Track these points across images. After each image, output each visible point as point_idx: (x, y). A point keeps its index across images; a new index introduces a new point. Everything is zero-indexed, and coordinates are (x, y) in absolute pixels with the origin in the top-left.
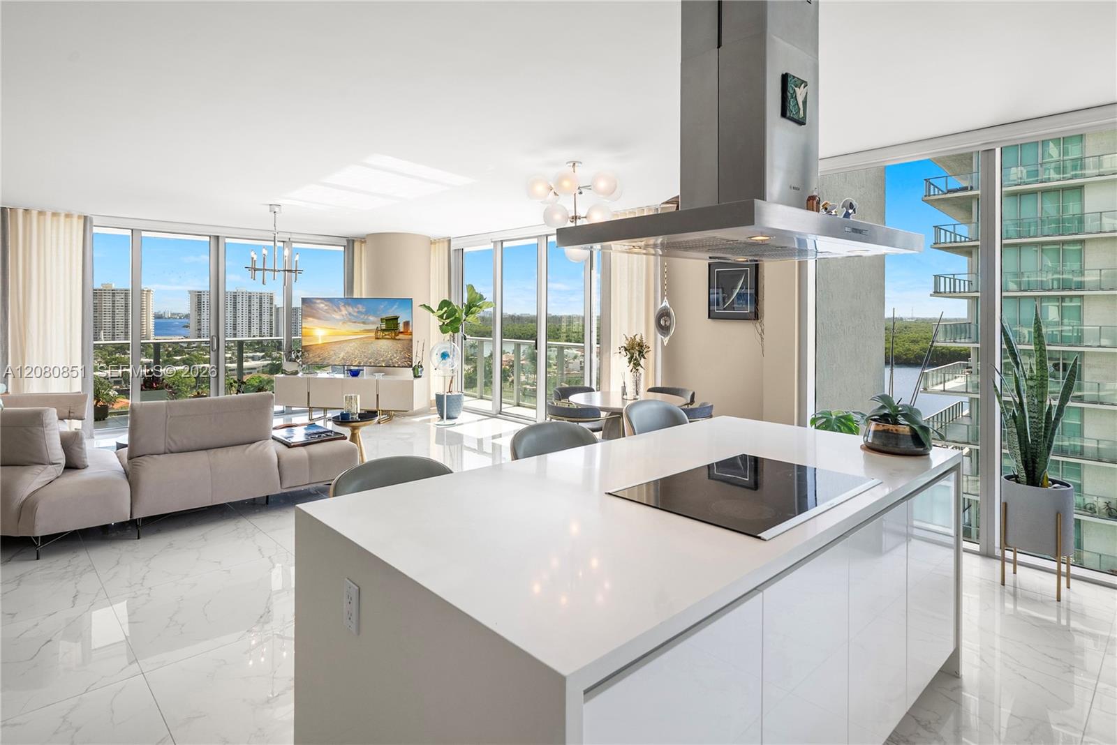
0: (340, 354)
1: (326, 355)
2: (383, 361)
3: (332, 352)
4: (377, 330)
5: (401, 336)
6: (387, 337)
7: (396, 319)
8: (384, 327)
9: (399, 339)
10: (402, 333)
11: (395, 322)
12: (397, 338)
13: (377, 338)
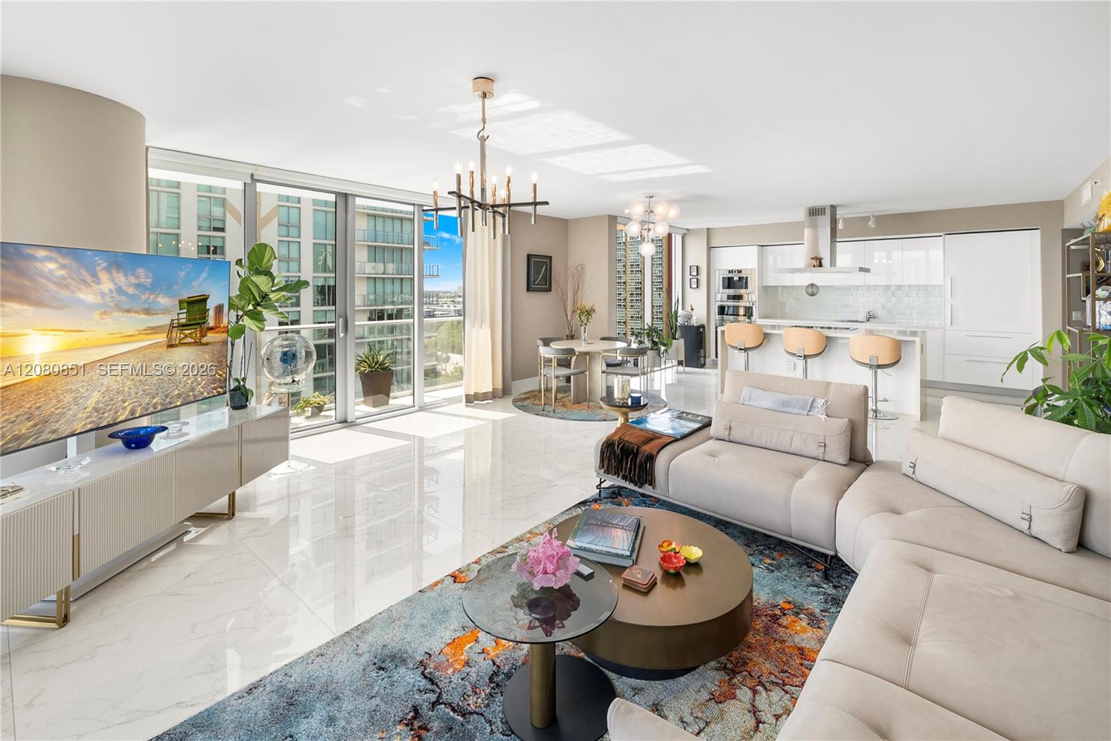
0: (88, 398)
1: (50, 408)
2: (179, 396)
3: (69, 398)
4: (172, 326)
5: (210, 337)
6: (189, 340)
7: (203, 300)
8: (183, 318)
9: (207, 344)
10: (212, 329)
11: (201, 307)
12: (204, 340)
13: (171, 346)
